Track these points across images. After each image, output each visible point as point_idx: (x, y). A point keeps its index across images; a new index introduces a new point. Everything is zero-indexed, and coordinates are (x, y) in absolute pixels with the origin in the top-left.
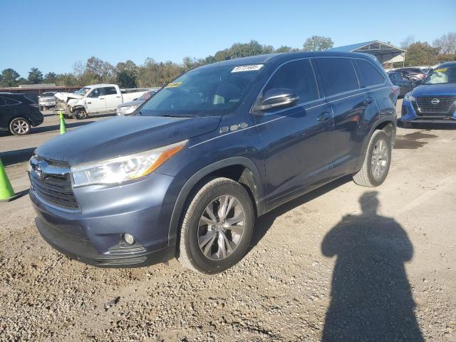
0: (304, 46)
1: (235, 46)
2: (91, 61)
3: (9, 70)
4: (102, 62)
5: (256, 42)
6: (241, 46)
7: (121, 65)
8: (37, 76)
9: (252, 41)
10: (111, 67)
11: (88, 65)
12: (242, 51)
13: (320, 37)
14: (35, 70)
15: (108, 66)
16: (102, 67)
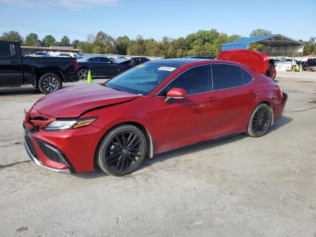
0: (250, 36)
1: (200, 32)
2: (100, 34)
4: (107, 35)
5: (215, 30)
6: (204, 32)
7: (120, 38)
8: (67, 41)
9: (212, 29)
10: (113, 40)
11: (97, 37)
12: (205, 36)
14: (66, 37)
15: (110, 39)
16: (107, 39)
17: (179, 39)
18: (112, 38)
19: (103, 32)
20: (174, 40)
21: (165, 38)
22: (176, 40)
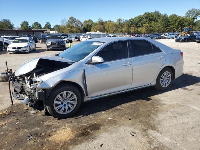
1: (145, 14)
2: (71, 18)
3: (37, 23)
4: (76, 20)
5: (158, 12)
6: (149, 13)
7: (86, 21)
8: (49, 26)
9: (155, 11)
10: (80, 23)
11: (69, 21)
12: (150, 16)
13: (196, 10)
14: (48, 23)
16: (76, 22)
17: (130, 19)
18: (80, 21)
19: (73, 17)
20: (126, 21)
21: (119, 20)
22: (128, 21)
